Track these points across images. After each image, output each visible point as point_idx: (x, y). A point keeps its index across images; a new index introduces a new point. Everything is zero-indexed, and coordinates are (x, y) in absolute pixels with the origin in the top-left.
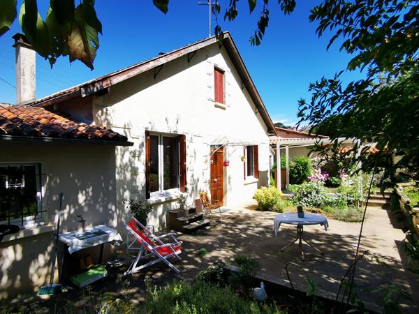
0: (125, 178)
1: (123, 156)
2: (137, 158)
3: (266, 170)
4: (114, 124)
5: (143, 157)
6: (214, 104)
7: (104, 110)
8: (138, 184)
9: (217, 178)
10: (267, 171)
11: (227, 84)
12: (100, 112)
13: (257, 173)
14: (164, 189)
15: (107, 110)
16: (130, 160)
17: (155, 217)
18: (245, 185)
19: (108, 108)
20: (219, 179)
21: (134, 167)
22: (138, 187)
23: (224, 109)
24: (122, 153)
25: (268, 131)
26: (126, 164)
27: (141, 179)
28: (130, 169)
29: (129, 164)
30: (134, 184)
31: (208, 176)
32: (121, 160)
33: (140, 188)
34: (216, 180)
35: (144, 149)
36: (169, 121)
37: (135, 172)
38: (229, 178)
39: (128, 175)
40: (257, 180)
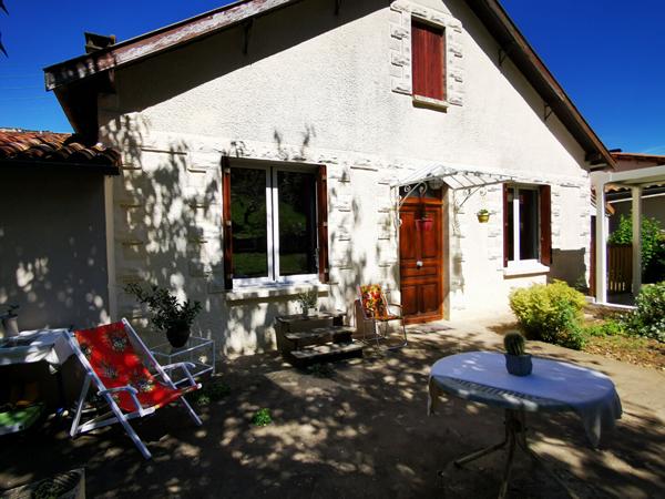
0: (173, 249)
1: (167, 207)
2: (200, 211)
3: (578, 248)
4: (145, 144)
5: (217, 210)
6: (410, 99)
7: (123, 120)
8: (205, 260)
9: (423, 258)
10: (583, 251)
11: (450, 56)
12: (112, 125)
13: (549, 255)
14: (281, 274)
15: (128, 119)
16: (183, 215)
17: (248, 329)
18: (506, 277)
19: (131, 115)
20: (429, 261)
21: (195, 228)
22: (203, 265)
23: (443, 110)
24: (166, 201)
25: (586, 159)
26: (176, 222)
27: (212, 252)
28: (184, 231)
29: (182, 222)
30: (194, 260)
31: (391, 253)
32: (164, 215)
33: (207, 269)
34: (420, 263)
35: (219, 195)
36: (284, 138)
37: (195, 237)
38: (458, 260)
39: (181, 244)
40: (547, 269)
